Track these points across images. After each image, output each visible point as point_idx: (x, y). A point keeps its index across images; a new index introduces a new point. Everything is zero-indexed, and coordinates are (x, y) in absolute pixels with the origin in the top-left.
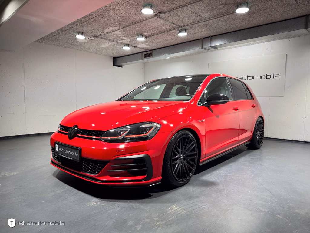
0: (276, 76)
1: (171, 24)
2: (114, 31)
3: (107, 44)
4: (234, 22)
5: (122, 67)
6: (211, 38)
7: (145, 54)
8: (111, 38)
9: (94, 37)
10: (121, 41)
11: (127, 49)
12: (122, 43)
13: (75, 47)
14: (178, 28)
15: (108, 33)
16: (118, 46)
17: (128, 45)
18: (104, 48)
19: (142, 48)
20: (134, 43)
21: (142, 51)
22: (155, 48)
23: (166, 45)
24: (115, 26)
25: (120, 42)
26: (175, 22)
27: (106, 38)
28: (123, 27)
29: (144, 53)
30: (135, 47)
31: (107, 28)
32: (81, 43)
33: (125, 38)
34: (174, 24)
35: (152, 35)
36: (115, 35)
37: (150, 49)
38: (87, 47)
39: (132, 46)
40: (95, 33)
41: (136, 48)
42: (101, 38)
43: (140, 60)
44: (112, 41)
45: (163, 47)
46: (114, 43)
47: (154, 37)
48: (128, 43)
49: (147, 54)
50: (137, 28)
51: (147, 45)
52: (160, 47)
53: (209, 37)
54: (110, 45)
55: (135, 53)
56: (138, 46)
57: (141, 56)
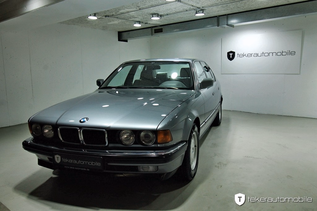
0: (292, 53)
1: (190, 6)
2: (128, 12)
3: (116, 22)
5: (127, 42)
6: (228, 16)
7: (155, 30)
9: (106, 16)
11: (138, 25)
12: (132, 21)
13: (80, 24)
14: (196, 9)
15: (121, 13)
16: (128, 23)
17: (139, 22)
19: (153, 24)
20: (146, 20)
21: (152, 26)
22: (167, 23)
24: (132, 8)
25: (131, 19)
26: (194, 5)
27: (118, 17)
28: (140, 9)
29: (154, 28)
31: (122, 9)
32: (89, 21)
33: (138, 17)
34: (192, 6)
35: (167, 15)
36: (128, 15)
37: (160, 25)
39: (143, 23)
40: (107, 14)
41: (146, 24)
43: (150, 35)
45: (175, 22)
46: (124, 20)
47: (169, 15)
48: (140, 20)
49: (158, 30)
52: (172, 23)
53: (226, 15)
54: (119, 22)
55: (144, 27)
56: (149, 22)
57: (151, 32)
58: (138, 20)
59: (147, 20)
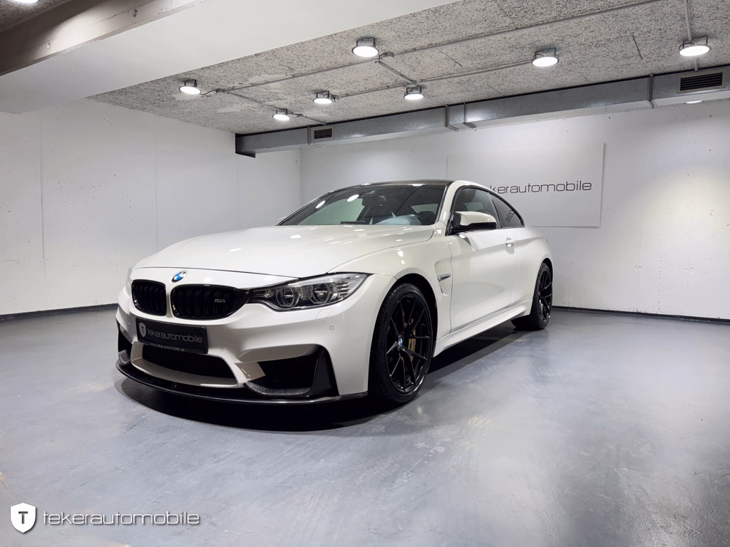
0: (585, 186)
1: (397, 76)
2: (267, 82)
3: (238, 107)
4: (520, 78)
5: (254, 157)
6: (466, 106)
7: (315, 132)
8: (253, 96)
9: (218, 91)
11: (282, 119)
12: (272, 106)
14: (409, 84)
15: (253, 85)
16: (262, 112)
17: (286, 111)
19: (312, 119)
20: (301, 108)
22: (341, 119)
24: (277, 73)
25: (270, 103)
28: (294, 76)
31: (256, 74)
33: (286, 97)
35: (347, 95)
36: (265, 90)
37: (328, 121)
39: (292, 113)
40: (223, 84)
42: (232, 93)
43: (305, 143)
44: (254, 100)
45: (359, 117)
46: (255, 105)
48: (287, 106)
49: (323, 131)
50: (320, 79)
52: (352, 118)
53: (462, 104)
55: (293, 126)
56: (306, 113)
57: (307, 135)
59: (303, 106)
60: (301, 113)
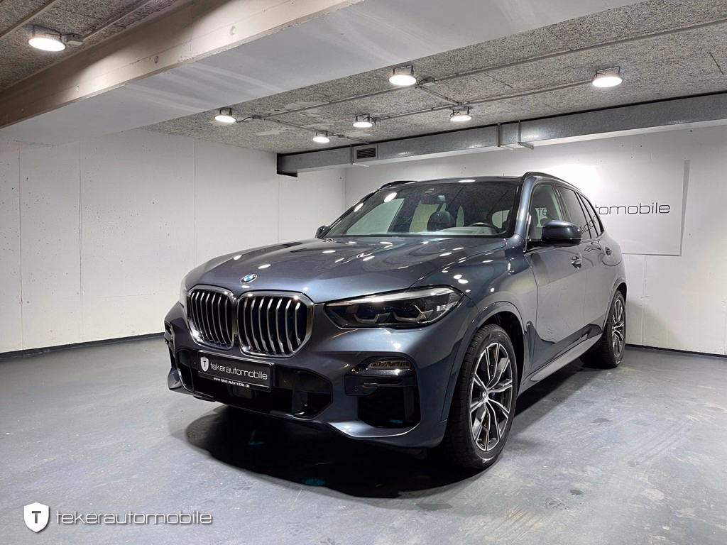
1: (440, 99)
2: (304, 109)
3: (276, 131)
4: (581, 96)
5: (296, 176)
6: (521, 123)
7: (359, 152)
8: (291, 121)
9: (254, 117)
10: (314, 125)
11: (322, 140)
12: (311, 129)
13: (197, 134)
14: (454, 106)
15: (290, 111)
16: (301, 135)
17: (326, 133)
18: (264, 136)
19: (354, 139)
20: (341, 129)
21: (352, 143)
22: (385, 138)
23: (412, 134)
24: (313, 100)
25: (309, 126)
26: (451, 96)
27: (280, 119)
28: (330, 103)
29: (356, 149)
30: (339, 136)
31: (292, 102)
32: (217, 127)
33: (324, 120)
34: (446, 98)
35: (389, 117)
36: (302, 115)
37: (372, 140)
38: (223, 135)
39: (333, 135)
40: (258, 111)
41: (341, 139)
42: (269, 120)
43: (347, 162)
44: (292, 124)
45: (404, 136)
46: (294, 128)
47: (393, 119)
48: (327, 128)
49: (366, 150)
50: (360, 104)
51: (367, 133)
52: (396, 137)
53: (517, 122)
54: (282, 131)
55: (335, 146)
56: (347, 134)
57: (349, 155)
58: (322, 127)
59: (343, 128)
60: (343, 134)
